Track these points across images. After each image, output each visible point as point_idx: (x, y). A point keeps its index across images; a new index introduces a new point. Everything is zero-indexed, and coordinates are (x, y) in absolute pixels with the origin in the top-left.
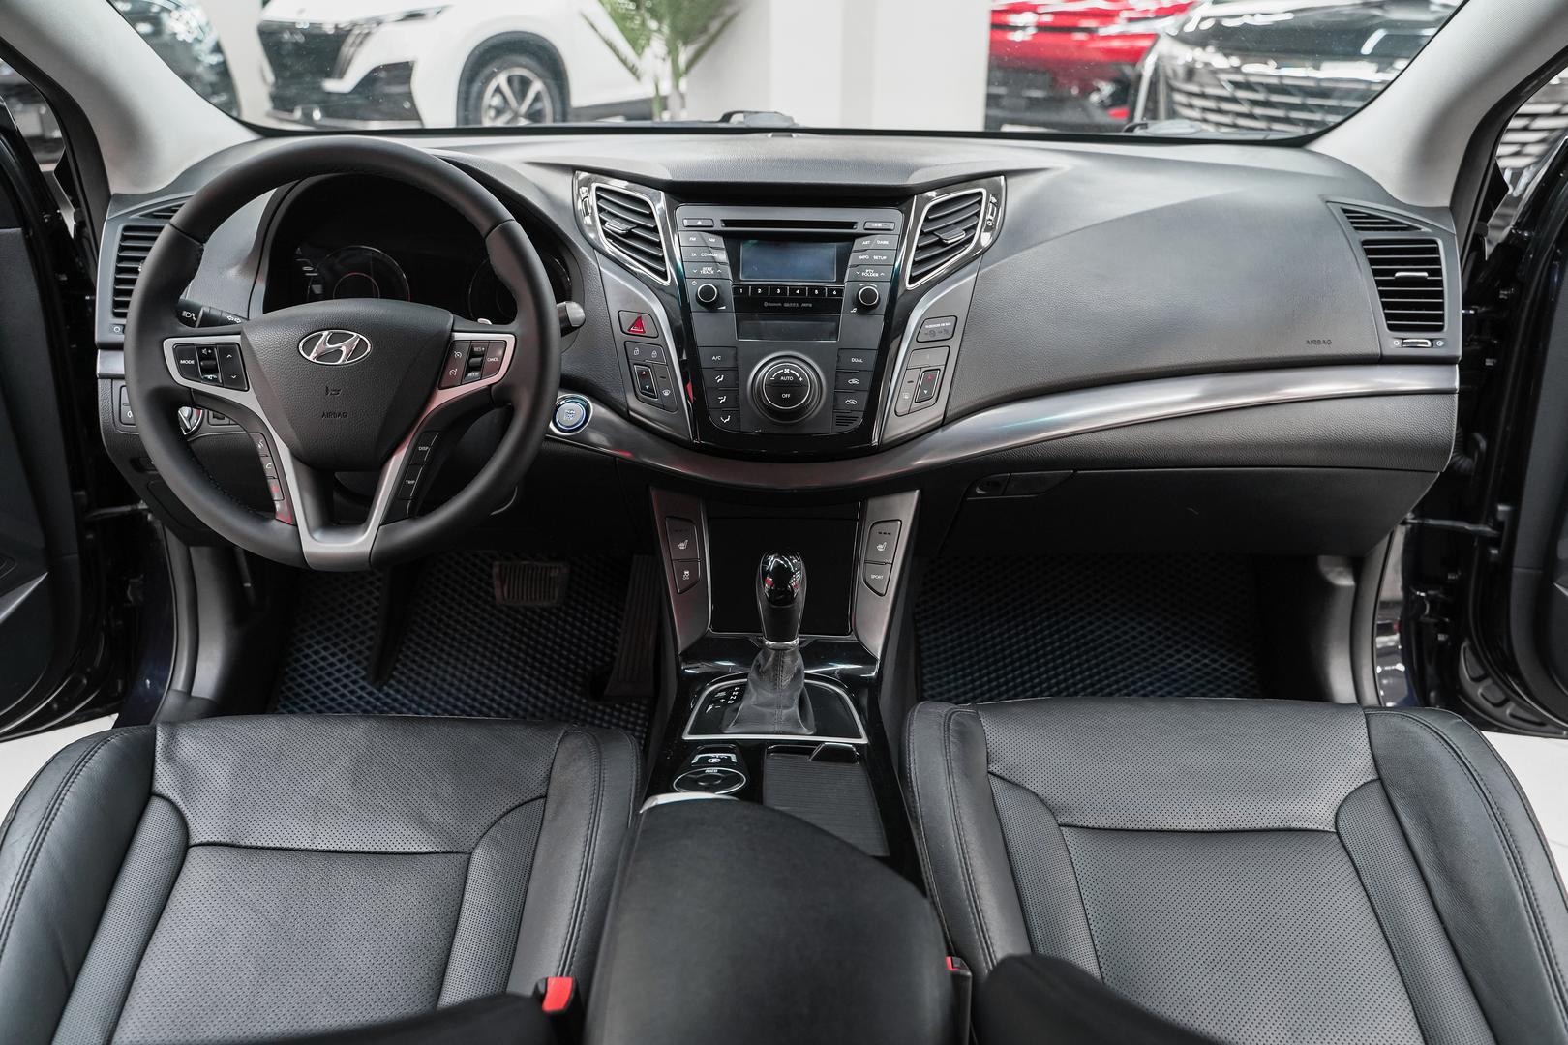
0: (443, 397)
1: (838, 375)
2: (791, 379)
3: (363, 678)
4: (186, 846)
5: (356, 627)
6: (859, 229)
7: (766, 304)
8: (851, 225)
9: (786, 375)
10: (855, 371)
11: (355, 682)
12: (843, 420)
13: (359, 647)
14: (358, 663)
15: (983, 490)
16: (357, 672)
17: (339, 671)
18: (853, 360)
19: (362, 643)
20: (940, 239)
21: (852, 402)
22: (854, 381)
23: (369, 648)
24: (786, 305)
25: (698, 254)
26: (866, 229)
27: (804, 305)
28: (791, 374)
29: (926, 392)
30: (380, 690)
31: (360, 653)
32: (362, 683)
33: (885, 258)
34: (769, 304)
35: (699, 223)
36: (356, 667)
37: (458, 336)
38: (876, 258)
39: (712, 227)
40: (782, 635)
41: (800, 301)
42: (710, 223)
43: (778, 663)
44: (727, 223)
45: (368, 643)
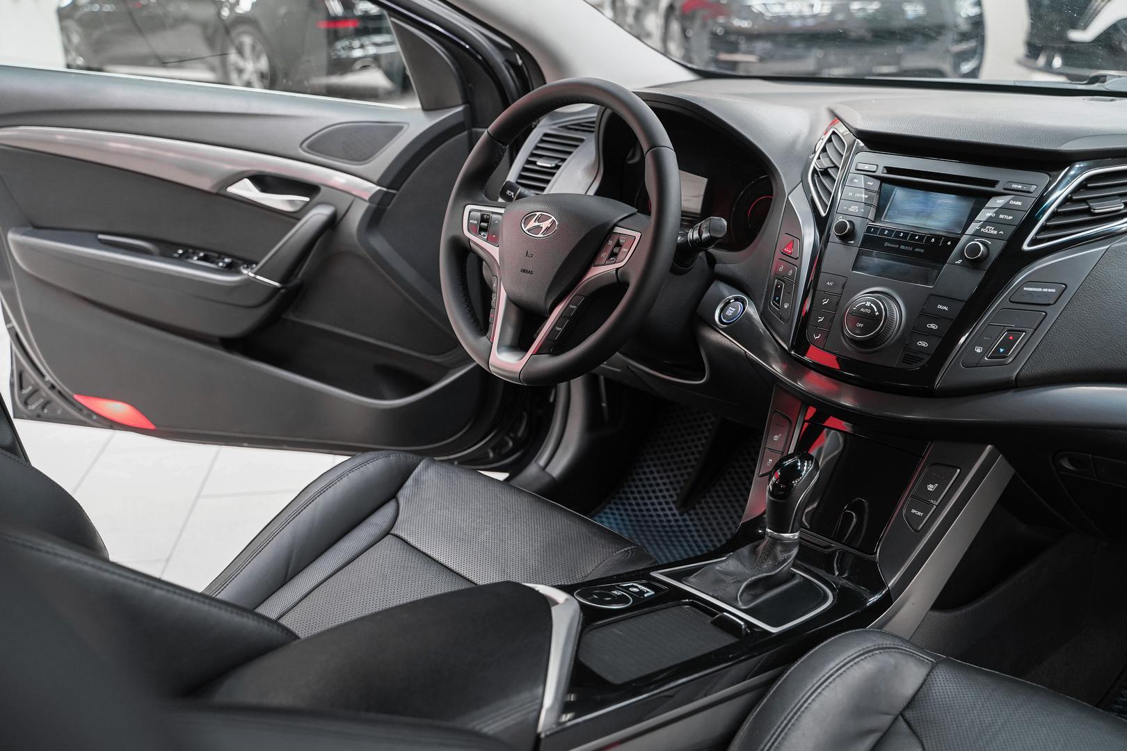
0: (596, 272)
1: (919, 315)
2: (869, 311)
3: (674, 502)
4: (387, 533)
5: (682, 462)
6: (998, 188)
7: (886, 244)
8: (993, 183)
9: (867, 307)
10: (937, 317)
11: (667, 503)
12: (908, 359)
13: (680, 478)
14: (675, 489)
15: (1072, 464)
16: (671, 496)
17: (661, 491)
18: (940, 307)
19: (682, 475)
20: (1090, 208)
21: (924, 344)
22: (933, 326)
23: (685, 481)
24: (902, 247)
25: (854, 194)
26: (1005, 189)
27: (917, 250)
28: (871, 308)
29: (1002, 350)
30: (681, 515)
31: (678, 482)
32: (673, 506)
33: (1011, 218)
34: (889, 245)
35: (866, 167)
36: (672, 492)
37: (618, 230)
38: (1001, 216)
39: (875, 172)
40: (781, 527)
41: (915, 246)
42: (873, 168)
43: (770, 550)
44: (890, 170)
45: (686, 477)
